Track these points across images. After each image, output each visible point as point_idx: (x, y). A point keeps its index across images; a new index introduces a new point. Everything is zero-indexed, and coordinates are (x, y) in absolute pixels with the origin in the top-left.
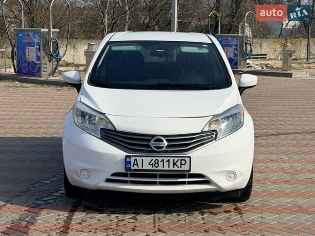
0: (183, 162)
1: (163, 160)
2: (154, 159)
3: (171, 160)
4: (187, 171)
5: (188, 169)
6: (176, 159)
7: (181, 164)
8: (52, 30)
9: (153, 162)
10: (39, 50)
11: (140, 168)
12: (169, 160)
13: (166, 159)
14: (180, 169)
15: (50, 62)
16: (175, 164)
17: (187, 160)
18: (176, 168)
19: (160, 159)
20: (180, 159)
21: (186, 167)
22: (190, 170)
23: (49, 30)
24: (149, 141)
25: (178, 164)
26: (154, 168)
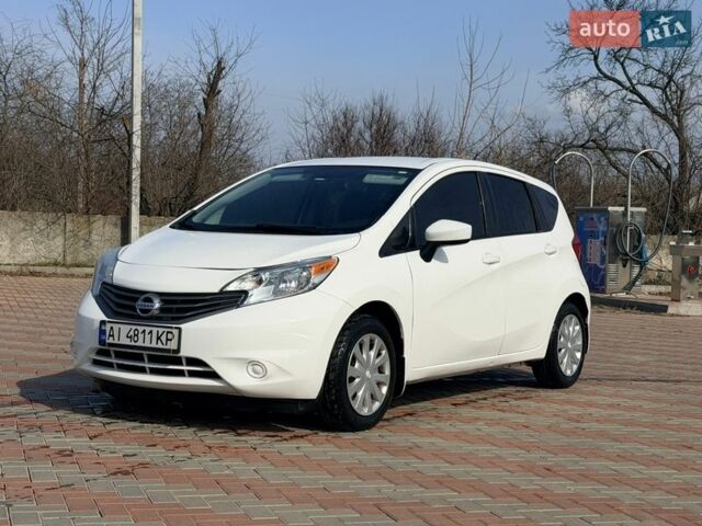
0: (170, 336)
1: (144, 331)
2: (134, 327)
3: (155, 330)
4: (174, 351)
5: (176, 348)
6: (161, 330)
7: (167, 340)
8: (630, 209)
9: (132, 333)
10: (605, 244)
11: (116, 341)
12: (151, 332)
13: (148, 329)
14: (165, 347)
15: (624, 266)
16: (159, 338)
17: (176, 332)
18: (160, 346)
19: (141, 329)
20: (166, 330)
21: (173, 345)
22: (178, 351)
23: (626, 209)
24: (136, 300)
25: (163, 338)
26: (133, 343)
